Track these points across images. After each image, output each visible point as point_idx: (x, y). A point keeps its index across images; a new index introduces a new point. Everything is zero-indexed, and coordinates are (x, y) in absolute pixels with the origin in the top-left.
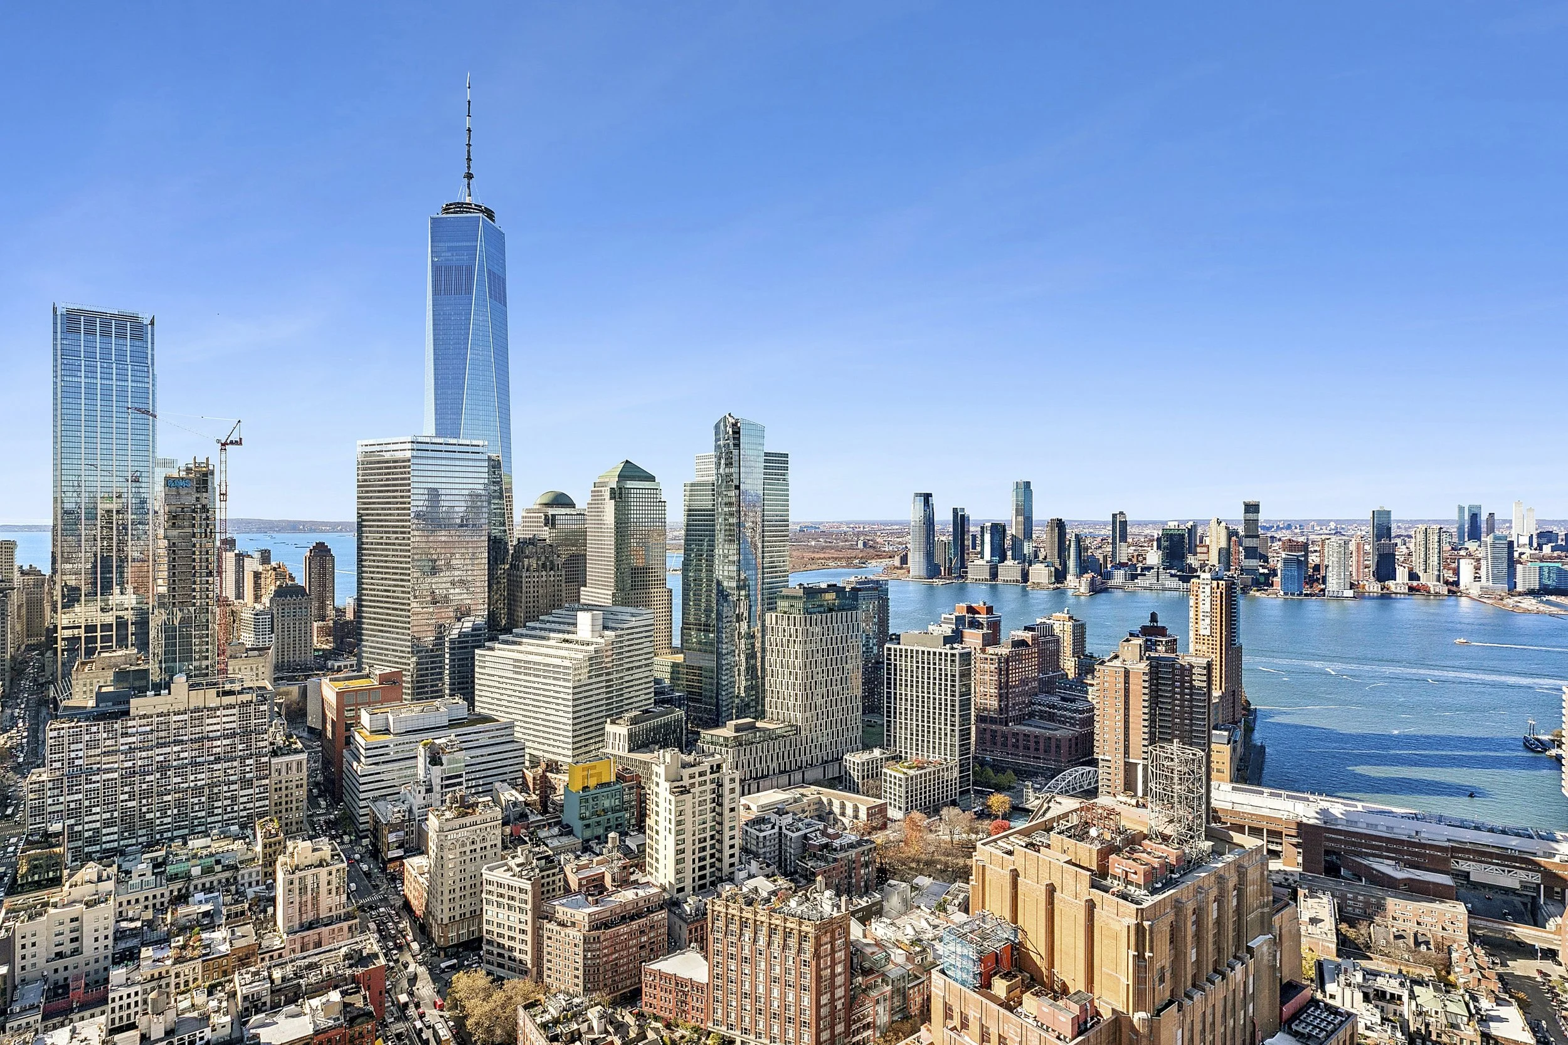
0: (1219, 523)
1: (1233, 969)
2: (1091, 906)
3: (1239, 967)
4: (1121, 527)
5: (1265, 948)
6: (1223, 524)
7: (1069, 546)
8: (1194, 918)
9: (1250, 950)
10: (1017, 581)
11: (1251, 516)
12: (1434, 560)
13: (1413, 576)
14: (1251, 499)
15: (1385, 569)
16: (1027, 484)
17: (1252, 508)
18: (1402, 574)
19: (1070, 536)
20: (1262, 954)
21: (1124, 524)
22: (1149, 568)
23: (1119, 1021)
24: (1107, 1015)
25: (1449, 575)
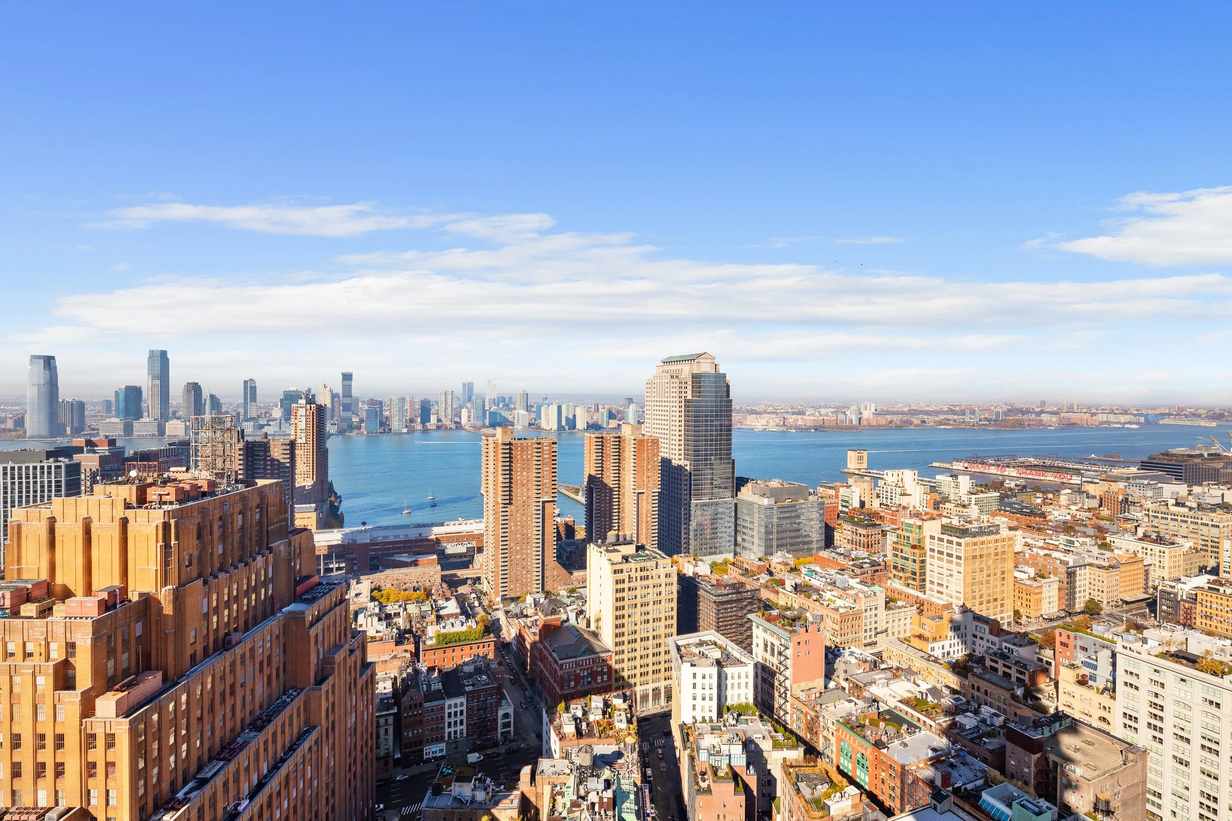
0: (325, 387)
1: (254, 560)
2: (125, 522)
3: (259, 558)
4: (250, 390)
5: (282, 548)
6: (328, 388)
7: (205, 404)
8: (221, 523)
9: (270, 550)
10: (153, 435)
11: (347, 383)
12: (449, 411)
13: (439, 420)
14: (347, 370)
15: (425, 418)
16: (164, 354)
17: (347, 377)
18: (433, 419)
19: (205, 394)
20: (280, 551)
21: (254, 389)
22: (274, 420)
23: (148, 602)
24: (134, 597)
25: (457, 419)
